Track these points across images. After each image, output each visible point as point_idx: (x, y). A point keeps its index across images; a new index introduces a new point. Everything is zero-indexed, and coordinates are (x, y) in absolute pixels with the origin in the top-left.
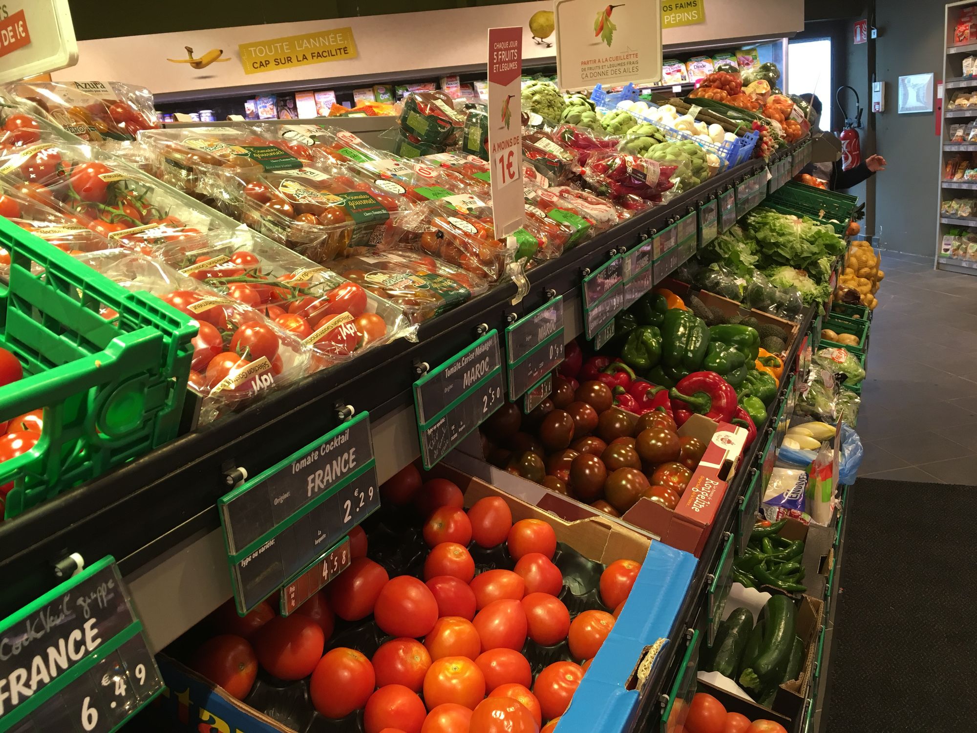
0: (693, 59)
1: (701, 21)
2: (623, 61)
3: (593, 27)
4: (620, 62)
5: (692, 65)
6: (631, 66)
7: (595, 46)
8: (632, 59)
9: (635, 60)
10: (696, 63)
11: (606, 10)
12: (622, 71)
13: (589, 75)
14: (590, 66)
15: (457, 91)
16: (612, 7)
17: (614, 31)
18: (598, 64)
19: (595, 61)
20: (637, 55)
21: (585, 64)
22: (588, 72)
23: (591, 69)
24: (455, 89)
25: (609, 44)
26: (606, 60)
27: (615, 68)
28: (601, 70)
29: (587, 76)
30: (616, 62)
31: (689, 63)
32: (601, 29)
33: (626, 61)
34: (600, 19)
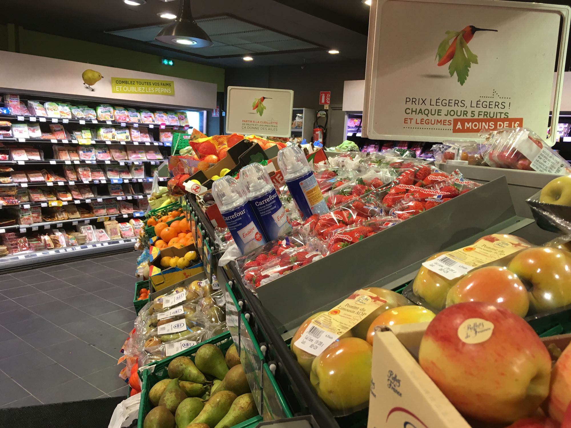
0: (157, 112)
1: (172, 95)
2: (268, 125)
3: (252, 105)
4: (266, 124)
5: (157, 115)
6: (273, 128)
7: (252, 114)
8: (274, 125)
9: (276, 125)
10: (158, 114)
11: (261, 98)
12: (268, 129)
13: (247, 128)
14: (248, 123)
15: (17, 105)
16: (264, 98)
17: (264, 110)
18: (252, 123)
19: (251, 121)
20: (277, 123)
21: (245, 121)
22: (247, 126)
23: (248, 124)
24: (16, 103)
25: (261, 115)
26: (258, 122)
27: (263, 127)
28: (255, 126)
29: (245, 127)
30: (264, 124)
31: (156, 114)
32: (257, 107)
33: (270, 125)
34: (257, 102)
